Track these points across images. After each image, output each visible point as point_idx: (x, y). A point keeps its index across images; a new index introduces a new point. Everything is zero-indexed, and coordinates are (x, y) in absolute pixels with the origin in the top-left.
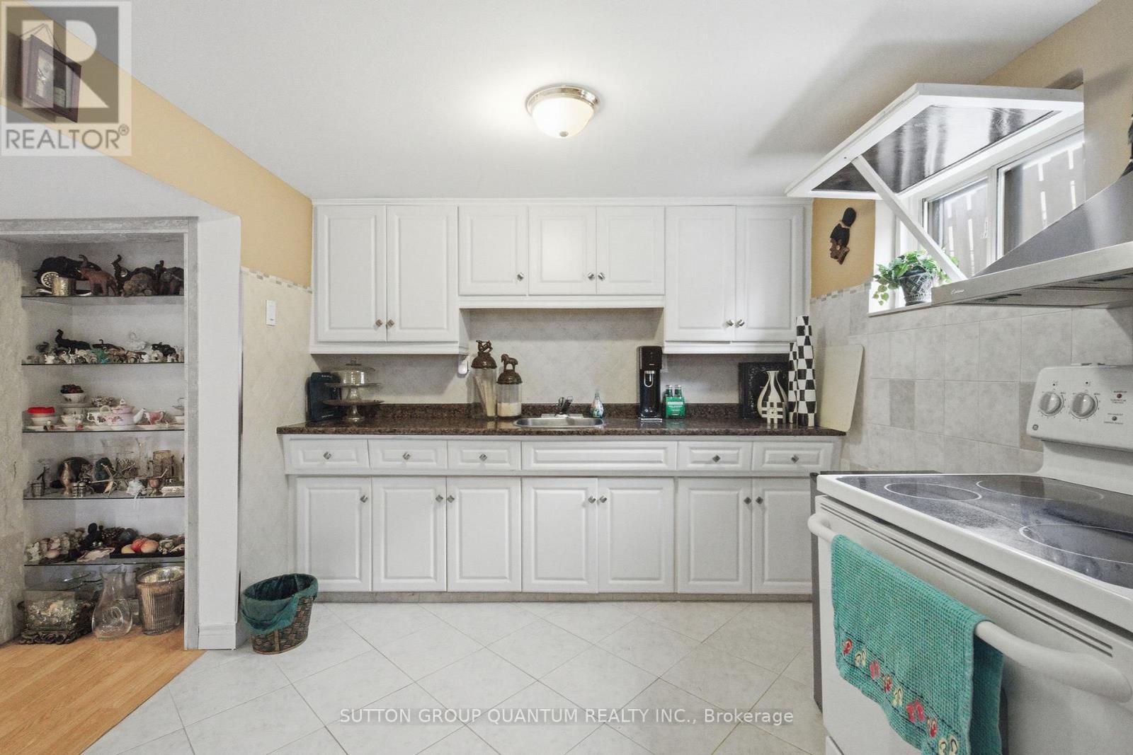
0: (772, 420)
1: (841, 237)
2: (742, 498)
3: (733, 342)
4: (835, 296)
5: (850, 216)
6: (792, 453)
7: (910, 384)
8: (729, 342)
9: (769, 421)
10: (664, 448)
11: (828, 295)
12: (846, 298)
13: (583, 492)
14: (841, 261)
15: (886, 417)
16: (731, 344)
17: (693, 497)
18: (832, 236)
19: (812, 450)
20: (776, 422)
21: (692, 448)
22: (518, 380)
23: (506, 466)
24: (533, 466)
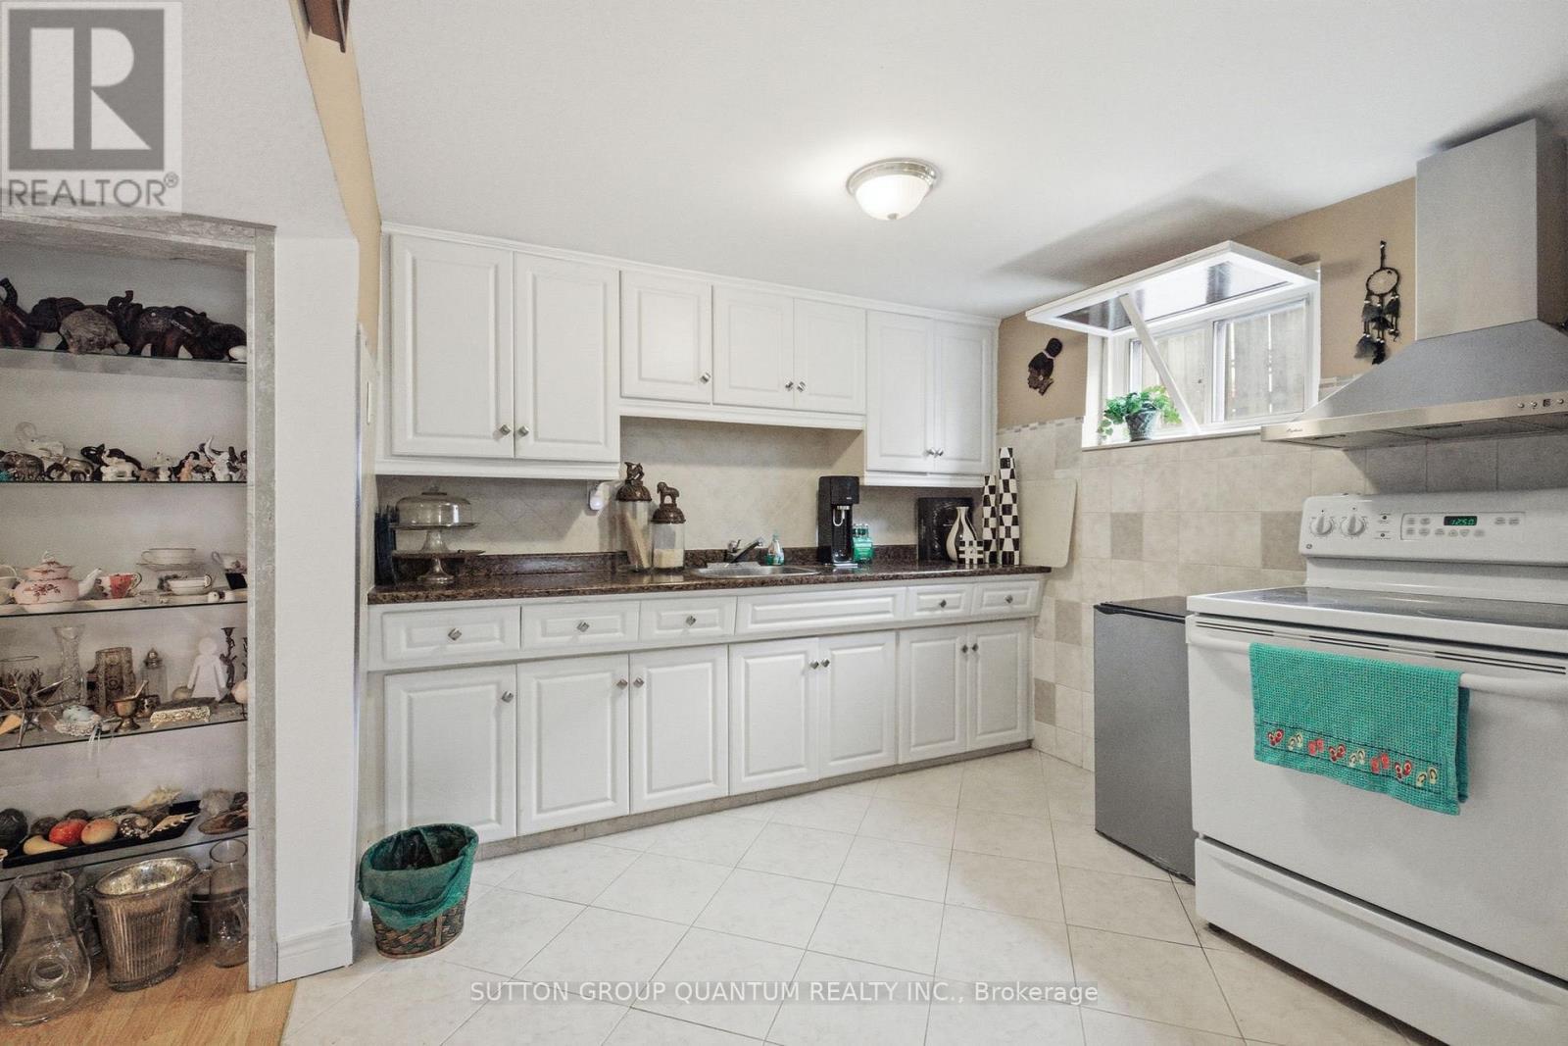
0: (971, 561)
1: (1042, 368)
2: (959, 647)
3: (931, 473)
4: (1035, 428)
5: (1055, 347)
6: (1006, 594)
7: (1137, 518)
8: (924, 474)
9: (967, 562)
10: (893, 596)
11: (1024, 427)
12: (1051, 430)
13: (802, 656)
14: (1043, 393)
15: (1105, 551)
16: (929, 476)
17: (915, 648)
18: (1030, 365)
19: (1023, 590)
20: (975, 562)
21: (919, 594)
22: (680, 518)
23: (717, 630)
24: (752, 628)
